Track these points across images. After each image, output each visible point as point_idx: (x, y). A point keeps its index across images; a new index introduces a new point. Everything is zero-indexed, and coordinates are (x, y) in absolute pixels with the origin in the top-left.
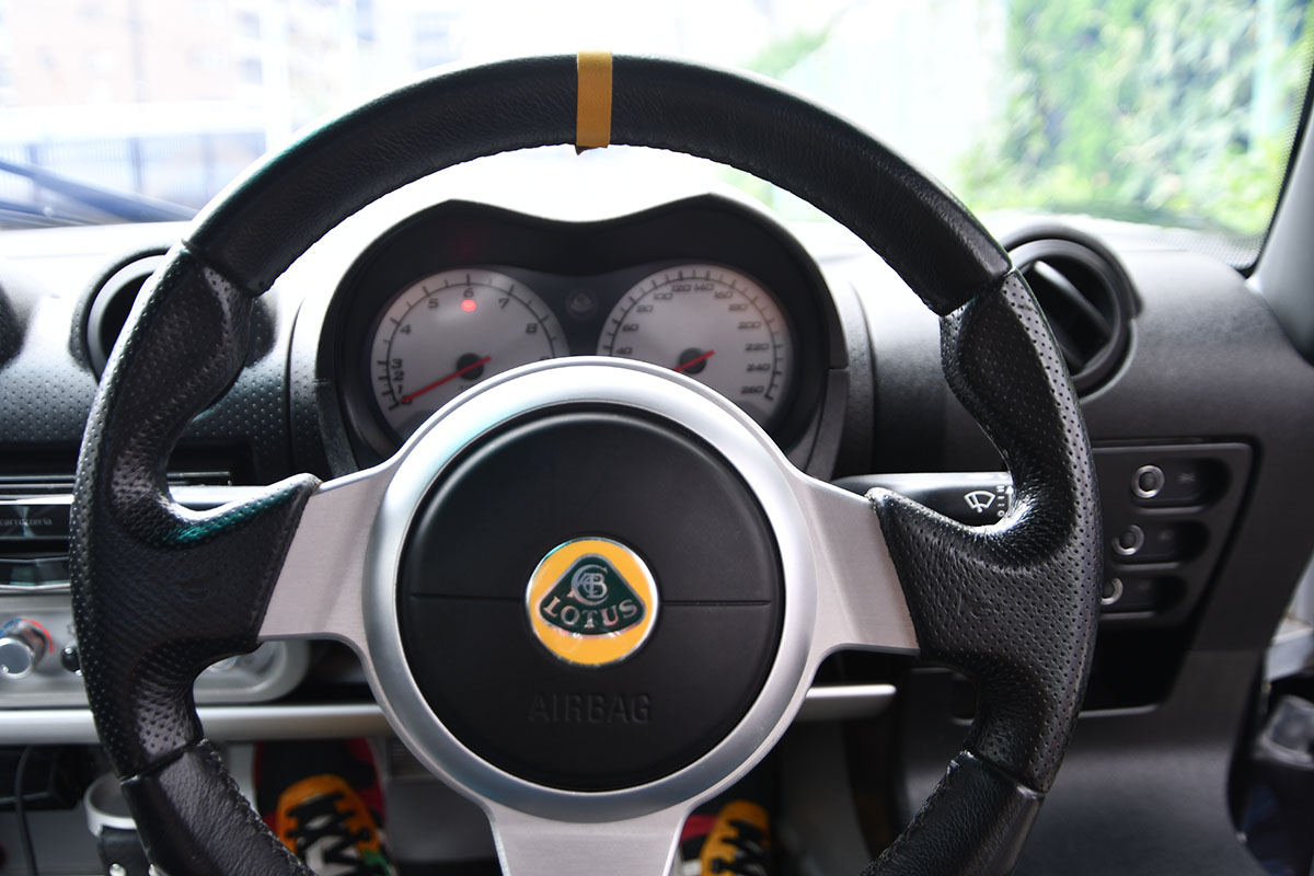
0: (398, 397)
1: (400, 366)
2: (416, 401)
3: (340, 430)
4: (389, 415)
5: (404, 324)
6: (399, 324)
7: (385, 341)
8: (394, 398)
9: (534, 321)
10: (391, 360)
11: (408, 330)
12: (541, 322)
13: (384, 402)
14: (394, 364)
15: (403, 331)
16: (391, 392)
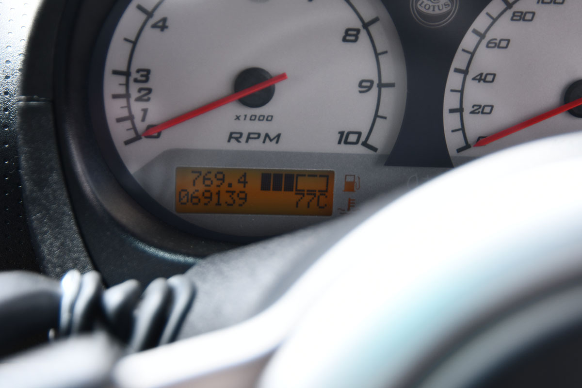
0: (141, 127)
1: (147, 81)
2: (166, 134)
3: (55, 177)
4: (125, 152)
5: (157, 17)
6: (149, 14)
7: (126, 40)
8: (134, 128)
9: (358, 25)
10: (133, 69)
11: (162, 25)
12: (366, 26)
13: (119, 132)
14: (138, 76)
15: (154, 26)
16: (131, 118)
